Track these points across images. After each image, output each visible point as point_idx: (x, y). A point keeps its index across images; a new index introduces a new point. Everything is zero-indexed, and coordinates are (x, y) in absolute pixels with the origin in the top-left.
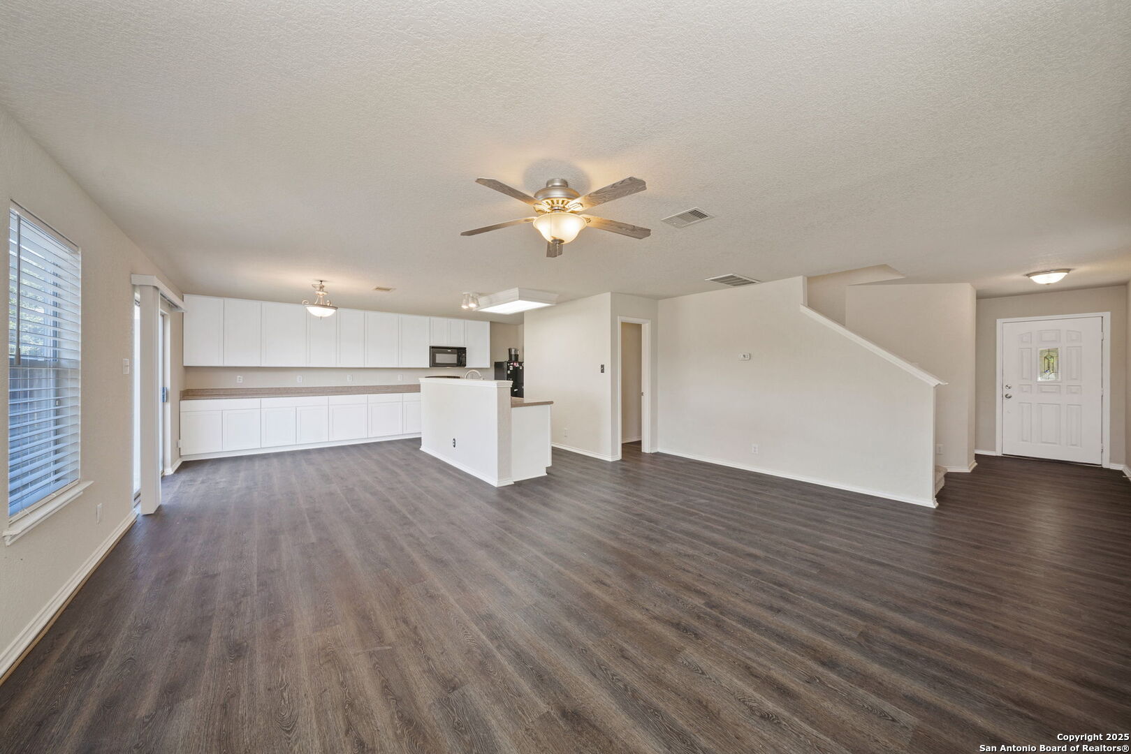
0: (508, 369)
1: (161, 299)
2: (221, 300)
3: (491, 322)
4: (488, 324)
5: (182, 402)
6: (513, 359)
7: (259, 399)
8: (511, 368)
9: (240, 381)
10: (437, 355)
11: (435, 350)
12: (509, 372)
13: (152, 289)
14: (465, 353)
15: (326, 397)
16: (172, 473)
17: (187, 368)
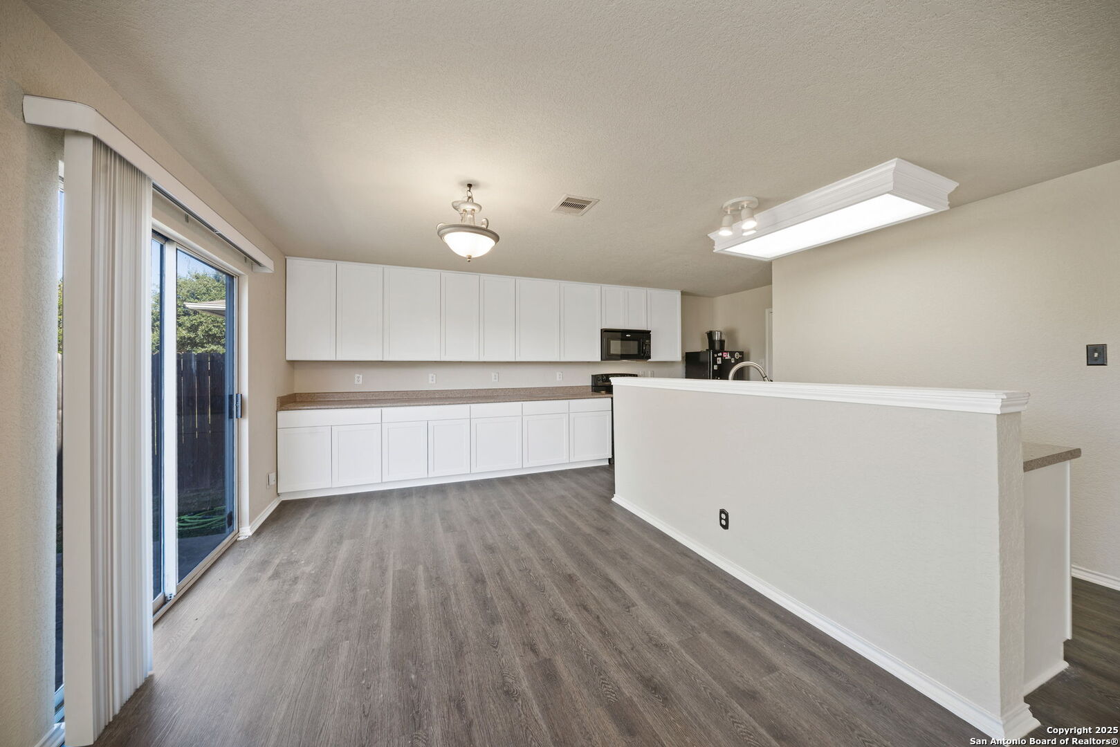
0: (715, 362)
1: (154, 194)
2: (330, 265)
3: (683, 293)
4: (678, 295)
5: (281, 414)
6: (717, 347)
7: (379, 409)
8: (719, 361)
9: (359, 382)
10: (612, 342)
11: (608, 335)
12: (716, 367)
13: (90, 142)
14: (649, 338)
15: (467, 407)
16: (251, 534)
17: (293, 363)
